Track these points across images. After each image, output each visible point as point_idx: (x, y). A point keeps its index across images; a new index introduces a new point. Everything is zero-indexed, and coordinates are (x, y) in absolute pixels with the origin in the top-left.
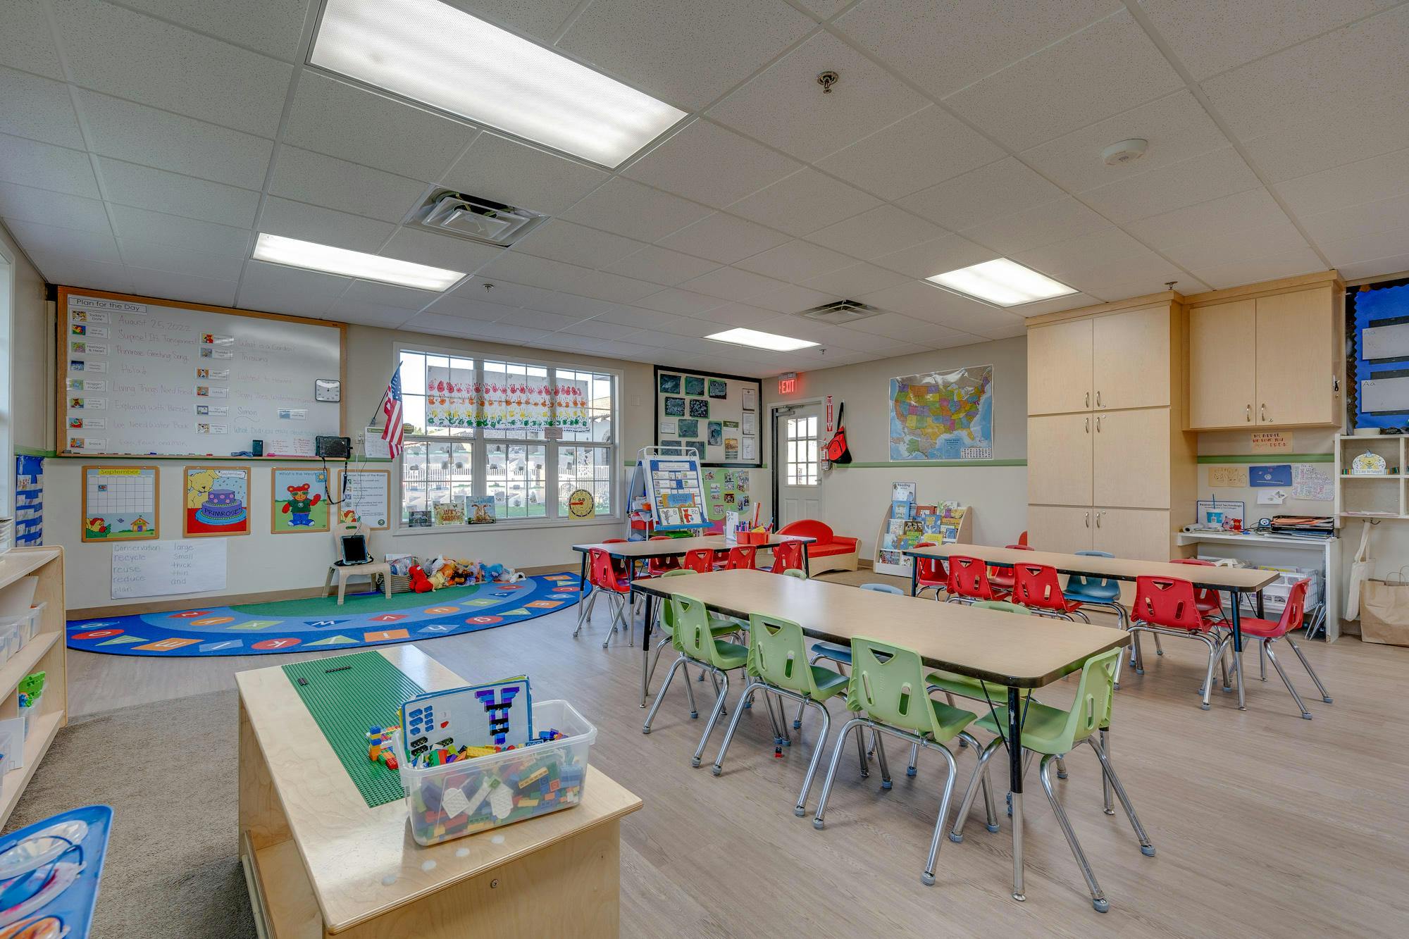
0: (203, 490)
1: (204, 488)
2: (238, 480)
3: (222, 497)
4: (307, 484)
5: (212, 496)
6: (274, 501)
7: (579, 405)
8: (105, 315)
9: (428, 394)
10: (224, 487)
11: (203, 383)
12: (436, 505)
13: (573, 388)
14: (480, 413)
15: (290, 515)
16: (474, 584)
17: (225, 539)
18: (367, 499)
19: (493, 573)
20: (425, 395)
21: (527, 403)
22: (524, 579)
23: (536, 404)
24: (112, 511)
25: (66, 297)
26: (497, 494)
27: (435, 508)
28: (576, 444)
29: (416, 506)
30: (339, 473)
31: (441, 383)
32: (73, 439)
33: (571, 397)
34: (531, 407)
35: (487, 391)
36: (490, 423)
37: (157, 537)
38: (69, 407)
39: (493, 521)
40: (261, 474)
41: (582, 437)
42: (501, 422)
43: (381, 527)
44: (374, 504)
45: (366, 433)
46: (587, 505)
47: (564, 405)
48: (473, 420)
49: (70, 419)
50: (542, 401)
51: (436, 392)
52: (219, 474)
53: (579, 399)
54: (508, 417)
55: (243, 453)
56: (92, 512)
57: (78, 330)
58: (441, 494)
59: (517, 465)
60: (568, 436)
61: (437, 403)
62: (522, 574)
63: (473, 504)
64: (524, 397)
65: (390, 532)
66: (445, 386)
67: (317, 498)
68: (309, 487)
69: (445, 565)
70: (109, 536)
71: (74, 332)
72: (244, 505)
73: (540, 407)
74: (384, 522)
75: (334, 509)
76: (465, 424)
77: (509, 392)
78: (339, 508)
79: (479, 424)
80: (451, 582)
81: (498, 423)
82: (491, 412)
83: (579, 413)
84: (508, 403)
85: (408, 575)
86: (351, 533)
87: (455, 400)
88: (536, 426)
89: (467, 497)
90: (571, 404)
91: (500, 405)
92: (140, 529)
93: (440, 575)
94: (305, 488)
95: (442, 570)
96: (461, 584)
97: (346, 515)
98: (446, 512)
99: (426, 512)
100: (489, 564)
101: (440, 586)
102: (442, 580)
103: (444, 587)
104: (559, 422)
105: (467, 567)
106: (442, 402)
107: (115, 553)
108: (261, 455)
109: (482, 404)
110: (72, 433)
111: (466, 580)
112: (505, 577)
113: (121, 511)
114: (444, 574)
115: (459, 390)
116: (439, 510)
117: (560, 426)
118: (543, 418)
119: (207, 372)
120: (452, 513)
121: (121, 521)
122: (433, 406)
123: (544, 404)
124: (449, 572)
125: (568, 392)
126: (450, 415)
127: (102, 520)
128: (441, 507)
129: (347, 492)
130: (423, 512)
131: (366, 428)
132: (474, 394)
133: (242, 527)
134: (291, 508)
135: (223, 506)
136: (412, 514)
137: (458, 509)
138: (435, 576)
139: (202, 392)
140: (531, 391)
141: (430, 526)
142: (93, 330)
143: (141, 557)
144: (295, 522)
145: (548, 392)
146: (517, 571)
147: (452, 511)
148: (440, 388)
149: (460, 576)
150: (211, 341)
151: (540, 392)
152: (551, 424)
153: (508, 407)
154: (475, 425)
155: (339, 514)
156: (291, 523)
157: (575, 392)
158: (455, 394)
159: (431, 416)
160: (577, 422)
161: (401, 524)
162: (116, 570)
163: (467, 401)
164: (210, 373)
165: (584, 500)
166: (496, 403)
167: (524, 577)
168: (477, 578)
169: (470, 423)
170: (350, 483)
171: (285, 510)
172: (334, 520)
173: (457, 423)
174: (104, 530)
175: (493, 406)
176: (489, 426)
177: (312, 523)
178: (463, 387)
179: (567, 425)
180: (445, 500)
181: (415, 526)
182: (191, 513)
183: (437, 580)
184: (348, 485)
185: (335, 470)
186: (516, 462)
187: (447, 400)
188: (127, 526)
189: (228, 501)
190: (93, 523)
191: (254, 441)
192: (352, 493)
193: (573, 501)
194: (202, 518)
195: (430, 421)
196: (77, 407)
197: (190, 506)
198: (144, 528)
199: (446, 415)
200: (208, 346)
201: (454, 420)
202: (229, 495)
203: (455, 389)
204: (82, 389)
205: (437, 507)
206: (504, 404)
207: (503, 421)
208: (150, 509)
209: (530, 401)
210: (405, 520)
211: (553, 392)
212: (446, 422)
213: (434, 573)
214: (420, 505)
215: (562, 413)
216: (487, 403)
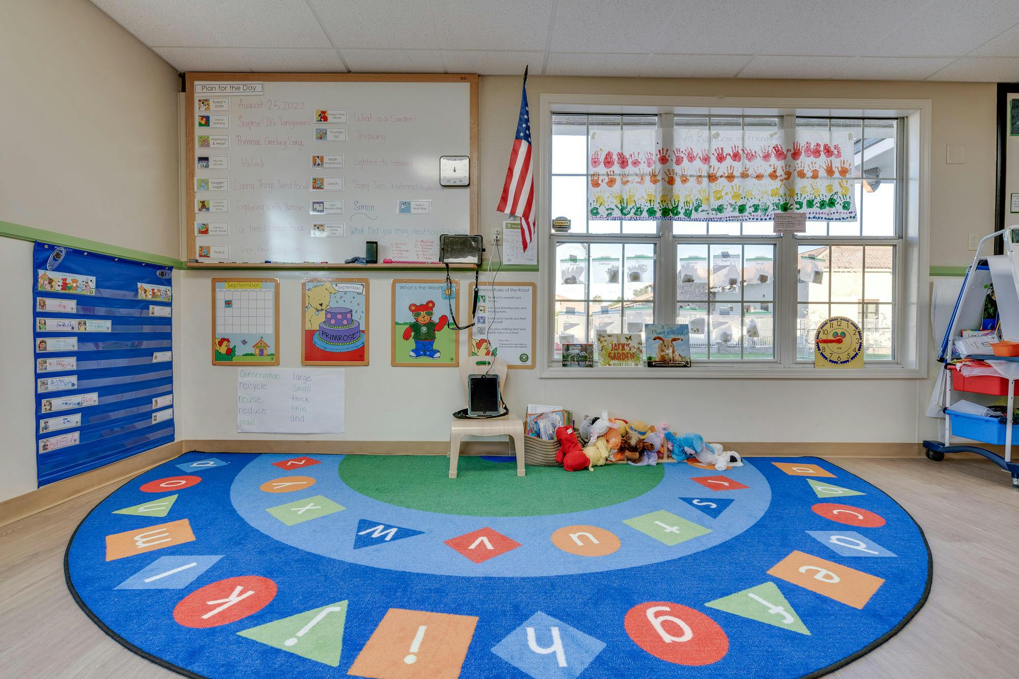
0: (319, 308)
1: (321, 305)
2: (356, 295)
3: (339, 317)
4: (431, 302)
5: (329, 316)
6: (395, 324)
7: (837, 174)
8: (226, 100)
9: (591, 172)
10: (341, 304)
11: (318, 172)
12: (601, 336)
13: (825, 146)
14: (667, 196)
15: (411, 343)
16: (654, 463)
17: (343, 369)
18: (506, 324)
19: (686, 449)
20: (587, 175)
21: (744, 175)
22: (739, 464)
23: (759, 177)
24: (236, 330)
25: (192, 84)
26: (693, 322)
27: (599, 340)
28: (828, 241)
29: (573, 336)
30: (470, 285)
31: (609, 155)
32: (201, 247)
33: (822, 162)
34: (751, 182)
35: (679, 161)
36: (683, 211)
37: (277, 364)
38: (196, 210)
39: (687, 365)
40: (380, 285)
41: (839, 229)
42: (700, 209)
43: (524, 364)
44: (514, 331)
45: (505, 230)
46: (849, 343)
47: (809, 174)
48: (657, 207)
49: (198, 224)
50: (770, 170)
51: (601, 169)
52: (337, 288)
53: (836, 163)
54: (712, 200)
55: (355, 260)
56: (221, 331)
57: (203, 122)
58: (607, 320)
59: (725, 276)
60: (814, 228)
61: (604, 185)
62: (737, 455)
63: (655, 335)
64: (738, 168)
65: (536, 372)
66: (615, 157)
67: (444, 319)
68: (434, 305)
69: (610, 429)
70: (235, 359)
71: (200, 125)
72: (362, 328)
73: (767, 181)
74: (527, 358)
75: (464, 335)
76: (645, 214)
77: (714, 161)
78: (471, 335)
79: (666, 212)
80: (619, 456)
81: (696, 210)
82: (683, 193)
83: (836, 188)
84: (712, 178)
85: (556, 439)
86: (482, 371)
87: (630, 178)
88: (759, 213)
89: (647, 326)
90: (822, 173)
91: (699, 183)
92: (261, 353)
93: (602, 443)
94: (428, 307)
95: (605, 435)
96: (635, 461)
97: (479, 345)
98: (615, 347)
99: (586, 345)
100: (682, 432)
101: (602, 462)
102: (605, 454)
103: (608, 464)
104: (801, 204)
105: (644, 434)
106: (611, 182)
107: (240, 380)
108: (376, 262)
109: (671, 181)
110: (201, 241)
111: (641, 454)
112: (706, 457)
113: (244, 330)
114: (608, 441)
115: (636, 163)
116: (605, 344)
117: (801, 211)
118: (771, 198)
119: (322, 159)
120: (623, 348)
121: (244, 342)
122: (598, 189)
123: (773, 176)
124: (616, 440)
125: (817, 153)
126: (621, 202)
127: (228, 340)
128: (607, 338)
129: (479, 314)
130: (581, 345)
131: (504, 223)
132: (658, 166)
133: (359, 356)
134: (413, 334)
135: (340, 328)
136: (567, 347)
137: (633, 343)
138: (594, 445)
139: (318, 184)
140: (751, 157)
141: (591, 366)
142: (216, 120)
143: (263, 386)
144: (418, 352)
145: (780, 154)
146: (727, 447)
147: (623, 346)
148: (608, 162)
149: (633, 449)
150: (326, 119)
151: (766, 157)
152: (785, 208)
153: (713, 185)
154: (659, 214)
155: (470, 344)
156: (413, 354)
157: (828, 152)
158: (630, 169)
159: (594, 205)
160: (832, 203)
161: (552, 361)
162: (241, 399)
163: (648, 178)
164: (326, 160)
165: (844, 335)
166: (692, 181)
167: (739, 460)
168: (659, 452)
169: (651, 212)
170: (484, 301)
171: (406, 336)
172: (464, 350)
173: (632, 214)
174: (230, 352)
175: (688, 184)
176: (681, 215)
177: (437, 355)
178: (642, 158)
179: (815, 209)
180: (614, 329)
181: (571, 365)
182: (309, 335)
183: (597, 451)
184: (480, 304)
185: (464, 283)
186: (725, 271)
187: (618, 179)
188: (249, 349)
189: (345, 322)
190: (220, 344)
191: (367, 242)
192: (486, 315)
193: (822, 337)
194: (320, 343)
195: (594, 213)
196: (204, 210)
197: (308, 327)
198: (265, 352)
199: (616, 202)
200: (323, 125)
201: (629, 207)
202: (347, 314)
203: (630, 161)
204: (208, 189)
205: (602, 339)
206: (705, 180)
207: (704, 207)
208: (270, 330)
209: (750, 173)
210: (558, 356)
211: (789, 154)
212: (617, 213)
213: (593, 439)
214: (579, 335)
215: (805, 188)
216: (678, 180)
